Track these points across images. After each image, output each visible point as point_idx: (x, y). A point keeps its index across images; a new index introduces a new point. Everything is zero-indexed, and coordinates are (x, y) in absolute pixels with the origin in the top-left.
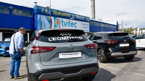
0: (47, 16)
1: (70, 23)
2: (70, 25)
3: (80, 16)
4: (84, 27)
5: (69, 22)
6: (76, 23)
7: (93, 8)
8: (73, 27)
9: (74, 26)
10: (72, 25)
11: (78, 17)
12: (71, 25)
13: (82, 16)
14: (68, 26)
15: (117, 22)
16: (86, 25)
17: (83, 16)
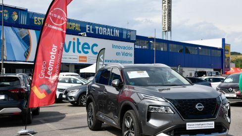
0: (16, 29)
1: (79, 43)
2: (80, 49)
3: (107, 27)
4: (118, 54)
5: (76, 41)
6: (95, 45)
7: (166, 4)
8: (87, 53)
9: (90, 51)
10: (86, 48)
11: (103, 31)
12: (83, 48)
13: (113, 28)
14: (74, 52)
15: (224, 40)
16: (125, 48)
17: (117, 28)
